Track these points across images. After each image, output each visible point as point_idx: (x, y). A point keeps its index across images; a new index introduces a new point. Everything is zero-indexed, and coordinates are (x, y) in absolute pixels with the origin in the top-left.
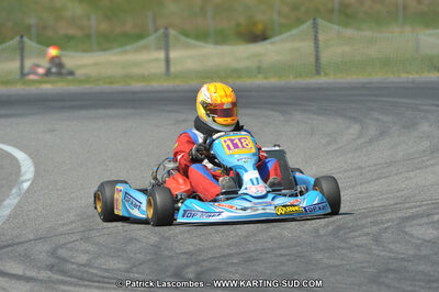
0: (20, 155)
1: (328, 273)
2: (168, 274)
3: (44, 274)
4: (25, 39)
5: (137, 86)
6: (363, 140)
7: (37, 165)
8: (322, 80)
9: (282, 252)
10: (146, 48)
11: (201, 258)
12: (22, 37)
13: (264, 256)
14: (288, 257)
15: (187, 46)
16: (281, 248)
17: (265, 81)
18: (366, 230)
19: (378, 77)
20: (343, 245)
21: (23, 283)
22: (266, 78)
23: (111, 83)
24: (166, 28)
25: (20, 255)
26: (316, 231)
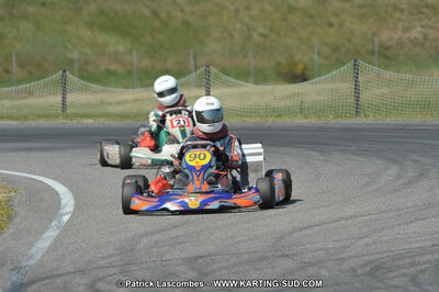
0: (60, 188)
4: (68, 72)
7: (76, 198)
8: (361, 121)
12: (64, 71)
17: (304, 121)
18: (403, 271)
19: (417, 119)
20: (379, 285)
22: (306, 117)
24: (208, 66)
25: (59, 287)
26: (354, 270)
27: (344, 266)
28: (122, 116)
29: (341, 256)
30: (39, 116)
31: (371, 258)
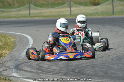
0: (29, 37)
1: (116, 71)
2: (71, 71)
3: (36, 71)
4: (31, 4)
7: (34, 40)
8: (114, 16)
9: (103, 65)
10: (65, 7)
11: (80, 66)
12: (30, 4)
13: (98, 66)
15: (76, 7)
16: (102, 64)
17: (98, 17)
20: (120, 63)
21: (30, 73)
22: (99, 16)
23: (55, 17)
24: (70, 2)
25: (29, 65)
26: (113, 59)
27: (110, 58)
28: (46, 16)
29: (109, 55)
30: (23, 17)
31: (118, 55)
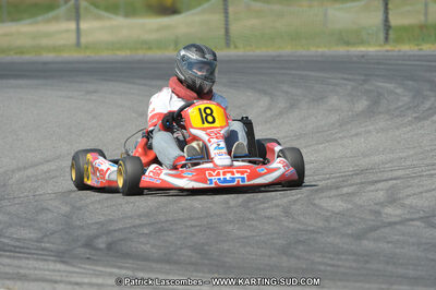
1: (238, 245)
2: (80, 244)
5: (49, 56)
6: (272, 113)
8: (232, 52)
9: (193, 223)
10: (56, 19)
11: (112, 228)
13: (174, 227)
14: (198, 228)
15: (99, 18)
16: (191, 219)
18: (275, 202)
23: (22, 53)
